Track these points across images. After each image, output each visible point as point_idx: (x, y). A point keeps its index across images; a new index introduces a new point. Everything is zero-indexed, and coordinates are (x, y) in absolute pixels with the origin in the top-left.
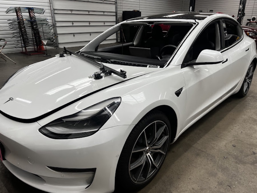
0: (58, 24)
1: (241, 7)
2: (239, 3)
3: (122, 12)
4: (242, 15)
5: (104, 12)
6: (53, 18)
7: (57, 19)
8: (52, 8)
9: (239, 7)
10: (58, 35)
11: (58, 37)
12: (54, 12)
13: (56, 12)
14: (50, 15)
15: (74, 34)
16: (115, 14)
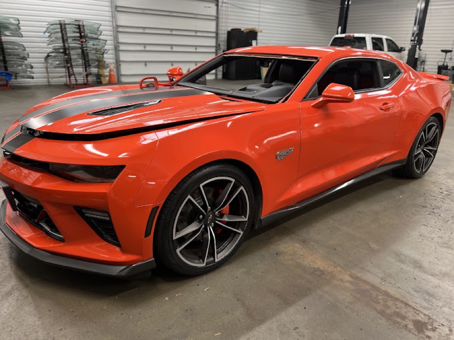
0: (122, 47)
1: (415, 28)
2: (414, 22)
3: (226, 32)
4: (416, 42)
5: (196, 31)
6: (116, 38)
7: (120, 40)
8: (114, 24)
9: (412, 29)
10: (121, 63)
11: (120, 65)
12: (117, 29)
13: (120, 29)
14: (111, 33)
15: (146, 63)
16: (214, 35)
